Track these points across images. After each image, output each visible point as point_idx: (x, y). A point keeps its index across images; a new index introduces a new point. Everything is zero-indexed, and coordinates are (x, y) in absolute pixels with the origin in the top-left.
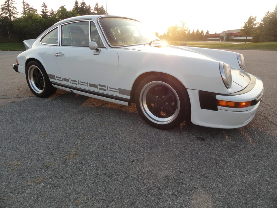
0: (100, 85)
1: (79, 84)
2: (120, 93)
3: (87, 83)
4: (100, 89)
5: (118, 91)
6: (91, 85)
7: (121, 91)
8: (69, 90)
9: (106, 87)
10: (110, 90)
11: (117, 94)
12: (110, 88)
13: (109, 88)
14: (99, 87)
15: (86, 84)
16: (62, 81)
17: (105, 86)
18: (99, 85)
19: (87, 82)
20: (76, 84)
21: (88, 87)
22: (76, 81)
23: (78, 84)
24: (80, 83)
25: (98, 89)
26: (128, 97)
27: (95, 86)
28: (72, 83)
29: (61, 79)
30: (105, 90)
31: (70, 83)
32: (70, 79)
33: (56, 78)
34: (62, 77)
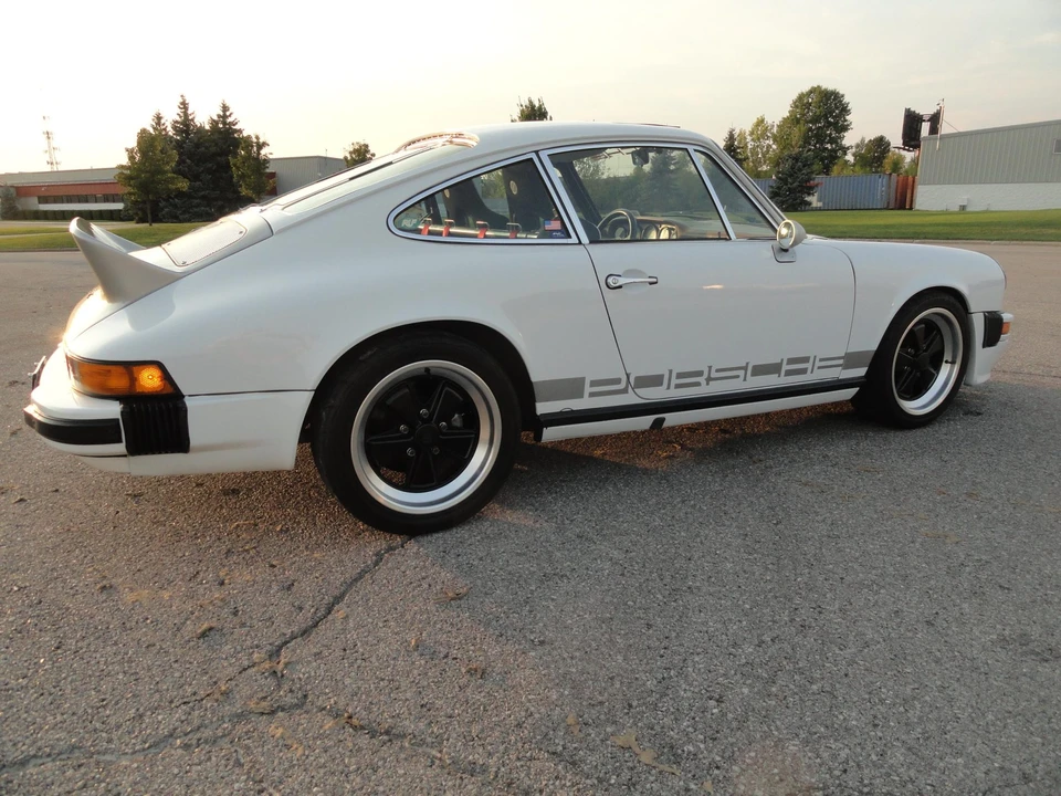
0: (791, 361)
1: (709, 379)
2: (846, 366)
3: (745, 368)
4: (789, 373)
5: (841, 362)
6: (759, 370)
7: (850, 360)
8: (644, 422)
9: (811, 360)
10: (819, 368)
12: (821, 360)
13: (817, 359)
14: (785, 367)
15: (741, 373)
16: (625, 391)
17: (809, 358)
18: (788, 360)
19: (747, 364)
20: (698, 384)
21: (745, 380)
22: (700, 374)
23: (704, 383)
24: (714, 374)
25: (779, 376)
26: (863, 372)
27: (774, 369)
28: (678, 386)
29: (622, 385)
30: (804, 371)
31: (668, 388)
32: (671, 371)
33: (588, 389)
34: (628, 376)
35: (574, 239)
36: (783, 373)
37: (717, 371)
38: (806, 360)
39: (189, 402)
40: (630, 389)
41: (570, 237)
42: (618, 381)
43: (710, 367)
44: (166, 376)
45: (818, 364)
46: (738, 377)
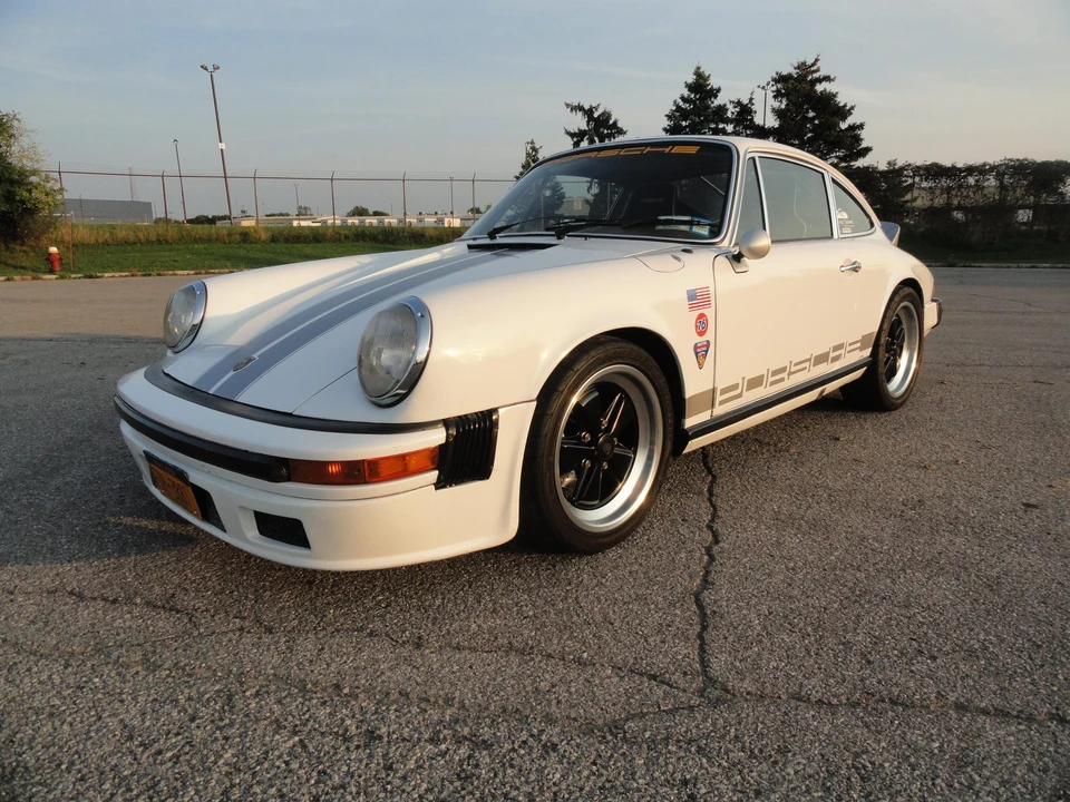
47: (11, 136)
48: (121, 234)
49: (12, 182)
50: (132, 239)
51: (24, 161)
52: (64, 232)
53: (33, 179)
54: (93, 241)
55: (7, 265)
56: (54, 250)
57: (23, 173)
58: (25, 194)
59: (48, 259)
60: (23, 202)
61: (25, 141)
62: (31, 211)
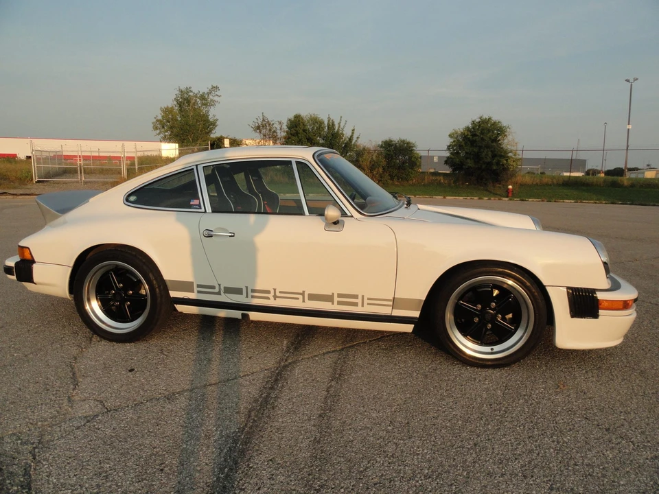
0: (340, 295)
1: (275, 297)
2: (394, 307)
3: (303, 294)
4: (339, 303)
5: (390, 303)
6: (313, 297)
7: (395, 303)
8: (237, 314)
9: (360, 297)
10: (368, 304)
11: (386, 311)
12: (368, 299)
14: (336, 299)
15: (301, 297)
16: (219, 293)
17: (358, 296)
18: (338, 294)
19: (304, 292)
20: (268, 298)
21: (304, 301)
22: (268, 292)
23: (272, 298)
24: (278, 294)
25: (333, 304)
26: (416, 314)
27: (329, 298)
28: (254, 297)
29: (216, 290)
30: (356, 304)
31: (247, 296)
32: (247, 288)
33: (196, 289)
34: (220, 285)
35: (203, 210)
36: (335, 302)
37: (280, 292)
38: (356, 297)
39: (35, 266)
40: (222, 293)
41: (201, 209)
42: (213, 287)
43: (275, 290)
44: (31, 254)
45: (366, 301)
46: (298, 299)
47: (506, 136)
48: (545, 180)
49: (501, 156)
50: (550, 183)
51: (508, 146)
52: (519, 179)
53: (510, 154)
54: (530, 183)
55: (490, 192)
56: (510, 187)
57: (506, 152)
58: (505, 162)
59: (507, 191)
60: (503, 165)
61: (510, 138)
62: (505, 169)
